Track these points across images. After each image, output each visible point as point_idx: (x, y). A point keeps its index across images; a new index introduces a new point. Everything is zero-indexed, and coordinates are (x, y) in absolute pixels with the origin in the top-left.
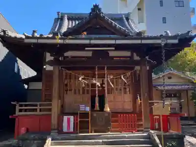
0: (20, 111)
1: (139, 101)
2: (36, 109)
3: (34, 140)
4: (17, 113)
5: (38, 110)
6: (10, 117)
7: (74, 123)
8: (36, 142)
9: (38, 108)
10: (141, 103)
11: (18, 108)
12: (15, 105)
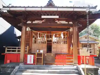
0: (8, 51)
1: (71, 48)
2: (16, 50)
3: (9, 68)
4: (6, 52)
5: (17, 51)
6: (2, 54)
7: (34, 59)
8: (10, 69)
9: (17, 50)
10: (72, 49)
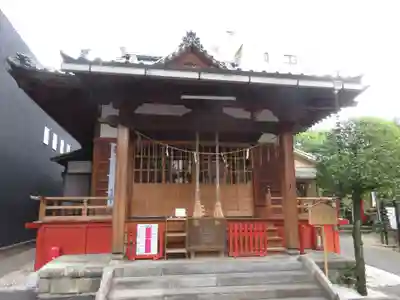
0: (49, 213)
2: (81, 210)
4: (44, 218)
5: (85, 212)
9: (85, 207)
11: (43, 208)
12: (38, 202)
